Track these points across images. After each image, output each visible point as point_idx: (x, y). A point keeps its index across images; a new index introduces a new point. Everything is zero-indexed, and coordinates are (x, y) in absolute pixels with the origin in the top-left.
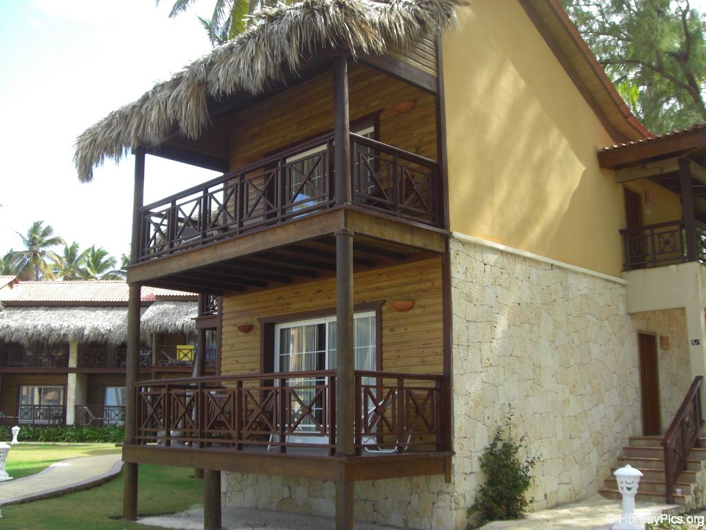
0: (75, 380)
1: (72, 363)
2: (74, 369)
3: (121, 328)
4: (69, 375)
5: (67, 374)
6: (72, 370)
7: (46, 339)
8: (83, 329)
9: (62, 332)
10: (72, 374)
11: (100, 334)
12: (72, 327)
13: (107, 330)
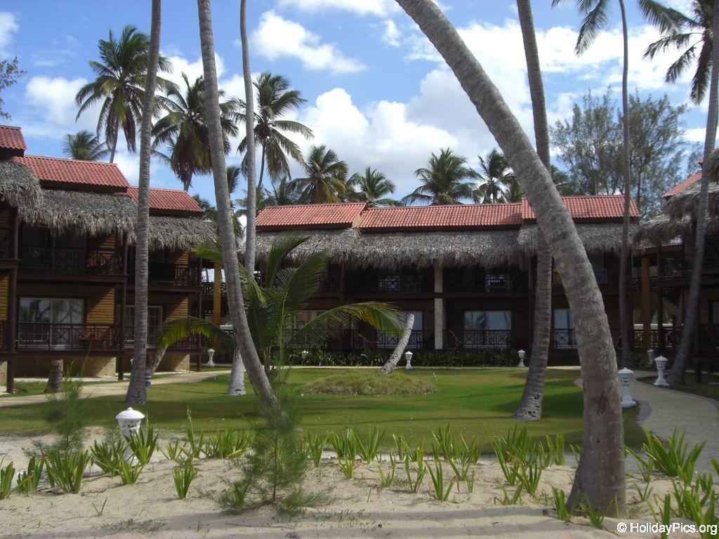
0: (442, 305)
1: (438, 288)
2: (439, 293)
3: (492, 252)
4: (436, 300)
5: (433, 300)
6: (438, 296)
7: (414, 265)
8: (453, 254)
9: (432, 258)
10: (439, 299)
11: (470, 257)
12: (442, 252)
13: (478, 254)
